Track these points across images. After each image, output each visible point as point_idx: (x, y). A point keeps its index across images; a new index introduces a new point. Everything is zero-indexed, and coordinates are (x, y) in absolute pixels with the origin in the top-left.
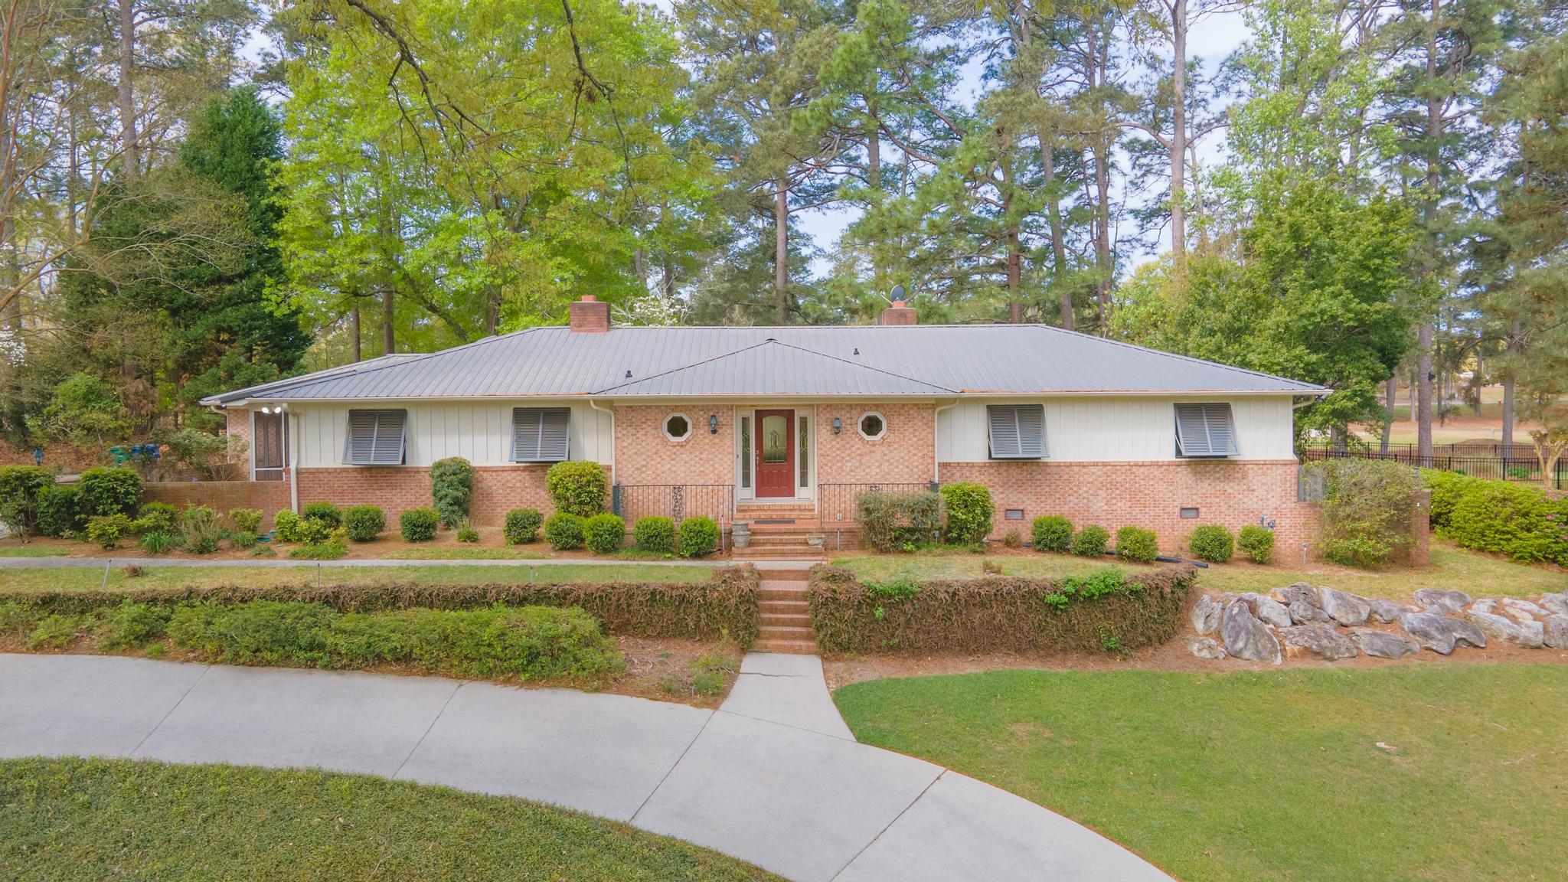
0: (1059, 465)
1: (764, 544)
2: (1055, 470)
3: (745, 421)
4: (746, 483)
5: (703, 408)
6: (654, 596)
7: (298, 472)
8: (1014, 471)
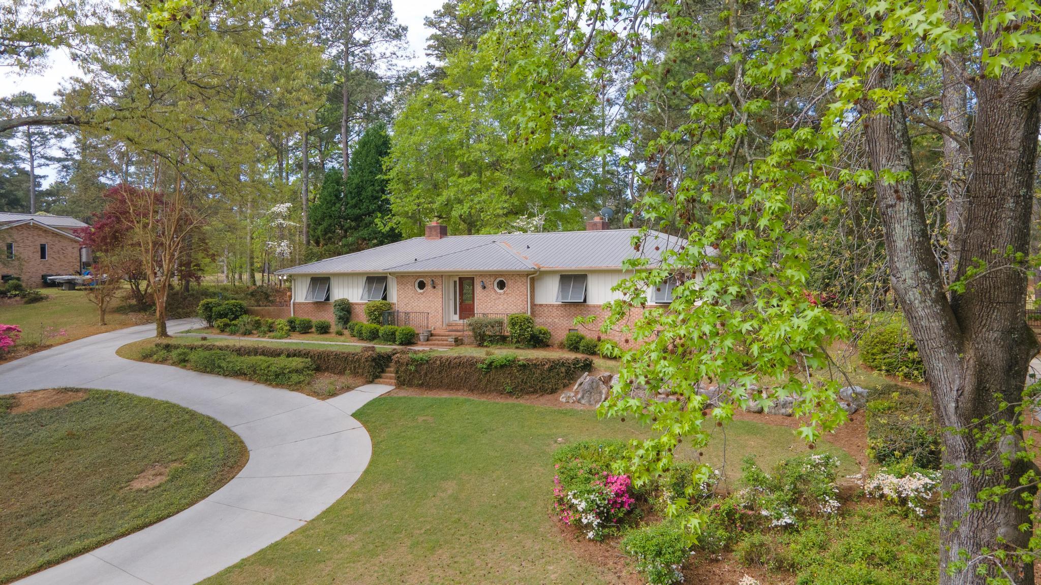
0: (594, 306)
1: (435, 340)
2: (592, 309)
3: (455, 282)
4: (455, 313)
5: (430, 276)
6: (337, 356)
7: (294, 304)
8: (573, 309)
